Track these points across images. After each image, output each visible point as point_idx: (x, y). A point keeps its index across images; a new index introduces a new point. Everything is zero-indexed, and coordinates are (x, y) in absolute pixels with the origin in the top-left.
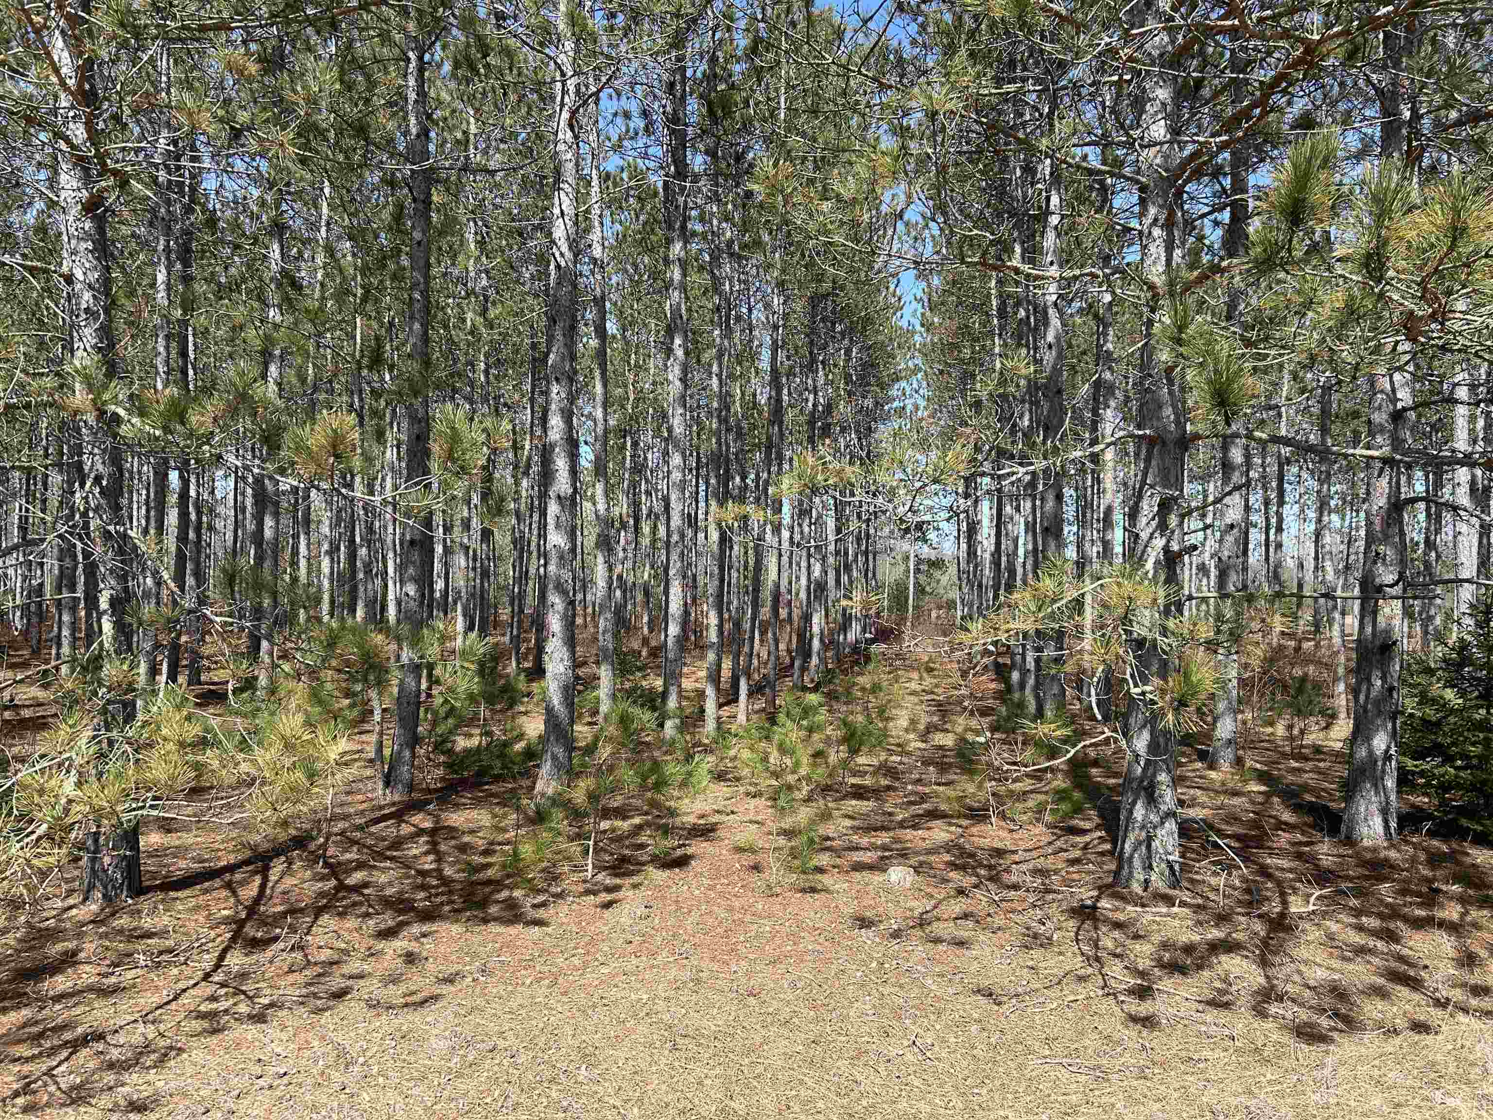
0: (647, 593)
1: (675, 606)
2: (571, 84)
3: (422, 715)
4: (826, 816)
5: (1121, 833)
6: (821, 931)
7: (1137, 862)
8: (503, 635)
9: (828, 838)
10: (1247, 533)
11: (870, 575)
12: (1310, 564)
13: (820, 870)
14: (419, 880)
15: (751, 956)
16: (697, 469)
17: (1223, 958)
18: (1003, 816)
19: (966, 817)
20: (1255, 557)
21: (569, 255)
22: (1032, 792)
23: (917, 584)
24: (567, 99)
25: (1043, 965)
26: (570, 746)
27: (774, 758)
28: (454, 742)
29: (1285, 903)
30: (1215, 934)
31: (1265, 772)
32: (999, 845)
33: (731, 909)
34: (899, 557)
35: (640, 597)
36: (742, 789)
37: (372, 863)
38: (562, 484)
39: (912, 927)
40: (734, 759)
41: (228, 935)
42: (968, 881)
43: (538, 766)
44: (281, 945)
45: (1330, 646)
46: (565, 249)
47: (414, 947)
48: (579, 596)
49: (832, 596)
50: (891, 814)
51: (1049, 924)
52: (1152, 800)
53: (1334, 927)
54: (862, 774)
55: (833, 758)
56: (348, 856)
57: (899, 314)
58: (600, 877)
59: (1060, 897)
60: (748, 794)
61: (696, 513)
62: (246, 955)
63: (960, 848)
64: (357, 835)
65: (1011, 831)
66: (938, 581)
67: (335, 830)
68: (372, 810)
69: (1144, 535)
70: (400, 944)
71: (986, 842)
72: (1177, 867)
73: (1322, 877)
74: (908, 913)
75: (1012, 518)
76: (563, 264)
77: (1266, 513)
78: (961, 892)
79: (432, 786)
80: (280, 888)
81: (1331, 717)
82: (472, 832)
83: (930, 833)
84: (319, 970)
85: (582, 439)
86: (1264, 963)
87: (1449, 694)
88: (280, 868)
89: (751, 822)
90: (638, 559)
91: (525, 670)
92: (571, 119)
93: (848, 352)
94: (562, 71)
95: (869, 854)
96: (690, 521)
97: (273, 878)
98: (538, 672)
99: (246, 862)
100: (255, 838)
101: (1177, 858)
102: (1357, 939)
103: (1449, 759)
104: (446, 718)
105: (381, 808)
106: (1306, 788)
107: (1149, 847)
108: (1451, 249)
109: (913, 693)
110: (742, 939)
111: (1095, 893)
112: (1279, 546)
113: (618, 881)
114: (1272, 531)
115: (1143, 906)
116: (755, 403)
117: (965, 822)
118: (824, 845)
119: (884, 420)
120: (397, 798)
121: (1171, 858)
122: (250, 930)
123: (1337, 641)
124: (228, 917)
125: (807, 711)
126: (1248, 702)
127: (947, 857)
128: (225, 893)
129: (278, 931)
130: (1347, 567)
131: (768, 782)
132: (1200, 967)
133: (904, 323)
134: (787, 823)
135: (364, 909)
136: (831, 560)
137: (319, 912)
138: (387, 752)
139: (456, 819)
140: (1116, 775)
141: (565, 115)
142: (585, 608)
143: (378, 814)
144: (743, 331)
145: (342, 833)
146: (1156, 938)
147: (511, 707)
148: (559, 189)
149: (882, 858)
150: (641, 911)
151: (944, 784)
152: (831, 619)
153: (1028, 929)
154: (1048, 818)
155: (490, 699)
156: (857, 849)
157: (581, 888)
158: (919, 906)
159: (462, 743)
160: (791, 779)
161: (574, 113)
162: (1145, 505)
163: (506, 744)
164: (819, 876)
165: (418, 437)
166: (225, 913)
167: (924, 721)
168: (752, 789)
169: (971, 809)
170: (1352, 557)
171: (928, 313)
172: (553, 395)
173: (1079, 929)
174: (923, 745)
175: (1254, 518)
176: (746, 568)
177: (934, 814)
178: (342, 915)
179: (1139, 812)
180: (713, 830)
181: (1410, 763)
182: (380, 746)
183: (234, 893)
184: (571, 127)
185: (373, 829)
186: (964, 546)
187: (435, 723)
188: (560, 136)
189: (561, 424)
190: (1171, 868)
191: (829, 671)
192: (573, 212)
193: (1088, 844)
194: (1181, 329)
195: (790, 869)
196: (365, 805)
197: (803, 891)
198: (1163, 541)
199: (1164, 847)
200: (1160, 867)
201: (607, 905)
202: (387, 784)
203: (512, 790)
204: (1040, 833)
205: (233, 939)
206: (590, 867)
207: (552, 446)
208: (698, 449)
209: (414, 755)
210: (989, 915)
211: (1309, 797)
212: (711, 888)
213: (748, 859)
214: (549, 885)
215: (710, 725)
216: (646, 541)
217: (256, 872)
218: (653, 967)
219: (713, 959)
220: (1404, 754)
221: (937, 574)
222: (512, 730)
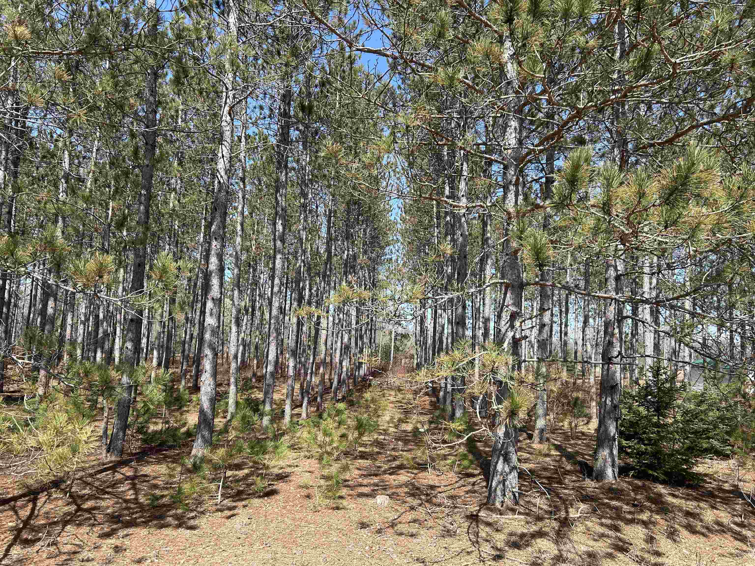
0: (257, 348)
1: (272, 356)
2: (231, 94)
3: (131, 412)
4: (345, 468)
5: (491, 478)
6: (341, 530)
7: (499, 493)
8: (177, 368)
9: (346, 481)
10: (552, 327)
11: (372, 341)
12: (580, 342)
13: (341, 497)
14: (124, 505)
15: (304, 545)
16: (287, 284)
17: (539, 540)
18: (434, 468)
19: (416, 468)
20: (555, 339)
21: (225, 177)
22: (449, 455)
23: (395, 346)
24: (228, 101)
25: (452, 546)
26: (211, 430)
27: (320, 437)
28: (149, 427)
29: (567, 512)
30: (534, 528)
31: (559, 445)
32: (431, 483)
33: (294, 519)
34: (387, 332)
35: (252, 349)
36: (302, 454)
37: (97, 495)
38: (215, 291)
39: (388, 527)
40: (298, 438)
41: (13, 537)
42: (416, 502)
43: (193, 441)
44: (41, 543)
45: (589, 383)
46: (223, 173)
47: (118, 543)
48: (220, 348)
49: (353, 351)
50: (379, 467)
51: (455, 525)
52: (507, 460)
53: (589, 524)
54: (365, 446)
55: (350, 438)
56: (84, 492)
57: (390, 213)
58: (225, 502)
59: (461, 510)
60: (305, 457)
61: (285, 307)
62: (22, 549)
63: (413, 484)
64: (89, 479)
65: (438, 476)
66: (406, 345)
67: (77, 476)
68: (99, 465)
69: (503, 330)
70: (112, 541)
71: (425, 482)
72: (517, 495)
73: (585, 499)
74: (386, 520)
75: (441, 315)
76: (222, 181)
77: (561, 317)
78: (412, 508)
79: (134, 452)
80: (43, 510)
81: (589, 418)
82: (155, 478)
83: (398, 477)
84: (64, 557)
85: (226, 266)
86: (557, 542)
87: (641, 409)
88: (43, 499)
89: (306, 472)
90: (253, 329)
91: (189, 388)
92: (230, 110)
93: (365, 230)
94: (226, 87)
95: (367, 488)
96: (281, 311)
97: (39, 504)
98: (196, 389)
99: (24, 495)
100: (30, 482)
101: (517, 490)
102: (601, 530)
103: (641, 441)
104: (144, 415)
105: (104, 464)
106: (577, 453)
107: (504, 485)
108: (639, 202)
109: (392, 402)
110: (299, 535)
111: (478, 508)
112: (566, 334)
113: (234, 504)
114: (563, 326)
115: (501, 514)
116: (317, 252)
117: (415, 471)
118: (345, 483)
119: (381, 264)
120: (113, 458)
121: (514, 490)
122: (25, 535)
123: (592, 381)
124: (12, 527)
125: (339, 412)
126: (552, 410)
127: (406, 490)
128: (11, 513)
129: (41, 534)
130: (597, 345)
131: (317, 450)
132: (527, 545)
133: (392, 218)
134: (326, 472)
135: (92, 522)
136: (353, 332)
137: (65, 523)
138: (109, 432)
139: (147, 470)
140: (489, 446)
141: (227, 108)
142: (223, 354)
143: (102, 467)
144: (313, 217)
145: (81, 479)
146: (506, 531)
147: (180, 408)
148: (222, 144)
149: (373, 490)
150: (246, 521)
151: (406, 451)
152: (352, 363)
153: (445, 527)
154: (456, 469)
155: (168, 404)
156: (361, 485)
157: (214, 508)
158: (392, 516)
159: (152, 428)
160: (329, 449)
161: (231, 108)
162: (504, 314)
163: (177, 429)
164: (341, 501)
165: (139, 265)
166: (10, 524)
167: (397, 416)
168: (308, 454)
169: (419, 464)
170: (599, 339)
171: (404, 215)
172: (213, 247)
173: (469, 527)
174: (396, 430)
175: (555, 319)
176: (310, 336)
177: (401, 467)
178: (79, 525)
179: (500, 467)
180: (287, 476)
181: (624, 442)
182: (106, 429)
183: (16, 513)
184: (230, 114)
185: (98, 476)
186: (419, 328)
187: (138, 417)
188: (224, 118)
189: (216, 262)
190: (514, 495)
191: (350, 390)
192: (228, 156)
193: (475, 482)
194: (522, 232)
195: (327, 497)
196: (95, 463)
197: (333, 509)
198: (512, 333)
199: (511, 484)
200: (509, 495)
201: (229, 517)
202: (108, 451)
203: (178, 454)
204: (452, 476)
205: (15, 540)
206: (220, 497)
207: (211, 272)
208: (287, 274)
209: (124, 435)
210: (426, 520)
211: (579, 459)
212: (284, 508)
213: (305, 492)
214: (197, 507)
215: (287, 418)
216: (257, 322)
217: (29, 501)
218: (251, 552)
219: (284, 547)
220: (621, 438)
221: (405, 341)
222: (180, 420)
